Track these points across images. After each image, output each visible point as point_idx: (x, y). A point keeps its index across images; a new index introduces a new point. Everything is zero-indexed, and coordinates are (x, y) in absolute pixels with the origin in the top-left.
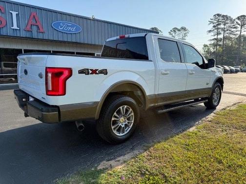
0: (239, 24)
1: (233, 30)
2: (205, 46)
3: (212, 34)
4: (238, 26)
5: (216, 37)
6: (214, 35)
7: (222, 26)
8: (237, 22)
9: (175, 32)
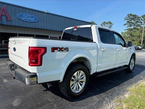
0: (143, 20)
1: (139, 24)
6: (128, 27)
7: (133, 21)
9: (104, 24)
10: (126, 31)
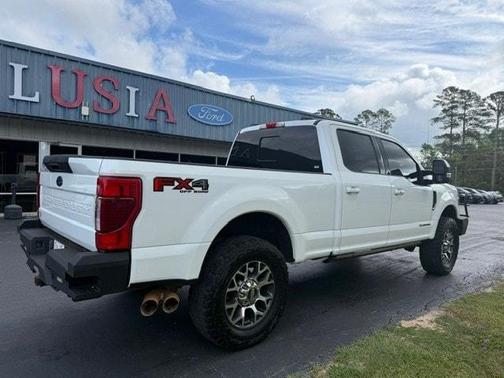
0: (494, 109)
1: (482, 118)
2: (426, 147)
3: (441, 124)
4: (493, 112)
5: (448, 131)
6: (446, 128)
7: (460, 111)
8: (489, 105)
9: (366, 117)
10: (441, 141)
